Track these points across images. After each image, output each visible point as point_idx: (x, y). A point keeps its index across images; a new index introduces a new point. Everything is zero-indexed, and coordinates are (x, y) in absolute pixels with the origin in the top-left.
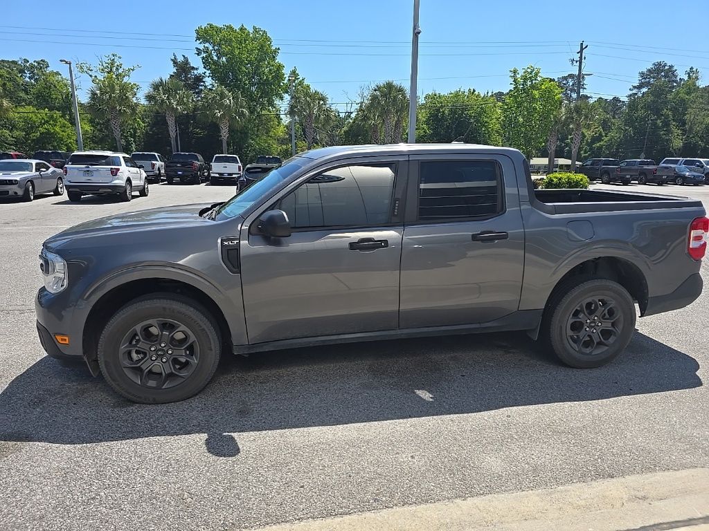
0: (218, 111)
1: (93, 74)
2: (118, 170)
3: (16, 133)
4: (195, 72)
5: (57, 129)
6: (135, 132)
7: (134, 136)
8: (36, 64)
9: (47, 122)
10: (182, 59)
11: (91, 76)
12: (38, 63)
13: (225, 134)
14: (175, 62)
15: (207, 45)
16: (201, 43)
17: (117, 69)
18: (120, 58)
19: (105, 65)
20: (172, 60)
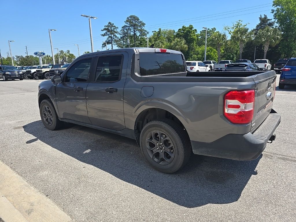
0: (263, 39)
1: (229, 30)
2: (193, 67)
3: (199, 56)
4: (270, 21)
5: (212, 53)
6: (237, 52)
7: (236, 54)
8: (212, 30)
9: (209, 51)
10: (264, 16)
11: (229, 31)
12: (212, 29)
13: (266, 49)
14: (260, 19)
15: (278, 7)
16: (275, 7)
17: (240, 26)
18: (242, 21)
19: (235, 26)
20: (260, 18)
